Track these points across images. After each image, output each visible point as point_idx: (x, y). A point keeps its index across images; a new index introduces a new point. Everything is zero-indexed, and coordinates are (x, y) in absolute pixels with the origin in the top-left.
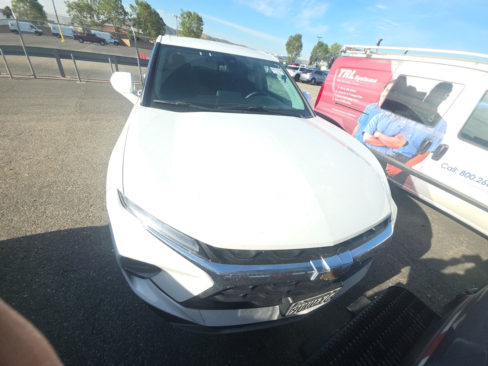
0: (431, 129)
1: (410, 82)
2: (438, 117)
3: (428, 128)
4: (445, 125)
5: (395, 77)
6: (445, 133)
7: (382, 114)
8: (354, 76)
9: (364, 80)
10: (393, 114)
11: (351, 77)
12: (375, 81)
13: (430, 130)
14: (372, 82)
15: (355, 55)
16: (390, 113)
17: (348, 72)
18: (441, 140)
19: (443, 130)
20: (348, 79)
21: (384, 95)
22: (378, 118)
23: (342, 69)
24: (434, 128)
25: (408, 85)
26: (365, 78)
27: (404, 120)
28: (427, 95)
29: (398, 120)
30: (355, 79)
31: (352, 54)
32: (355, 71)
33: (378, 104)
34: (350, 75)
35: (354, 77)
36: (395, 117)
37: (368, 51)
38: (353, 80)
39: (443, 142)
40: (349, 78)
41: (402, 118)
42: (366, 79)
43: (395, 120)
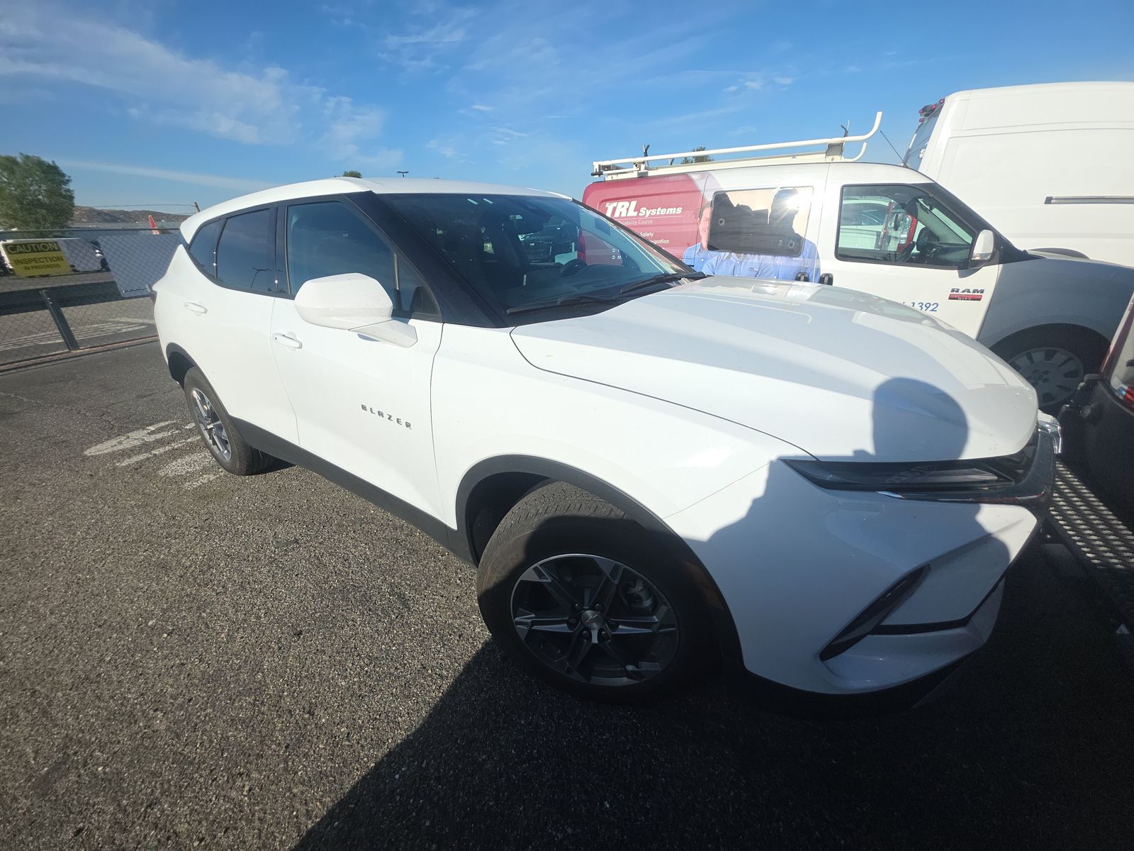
0: (797, 259)
1: (735, 200)
2: (799, 240)
3: (794, 259)
4: (813, 248)
5: (709, 198)
6: (818, 258)
7: (715, 258)
8: (637, 209)
9: (658, 213)
10: (733, 254)
11: (632, 213)
12: (679, 210)
13: (798, 261)
14: (674, 213)
15: (615, 177)
16: (728, 254)
17: (623, 206)
18: (818, 270)
19: (814, 255)
20: (626, 217)
21: (704, 227)
22: (713, 267)
23: (607, 204)
24: (801, 256)
25: (735, 206)
26: (659, 209)
27: (754, 258)
28: (770, 212)
29: (745, 260)
30: (640, 214)
31: (610, 176)
32: (634, 203)
33: (701, 245)
34: (628, 209)
35: (636, 212)
36: (739, 257)
37: (643, 167)
38: (638, 216)
39: (822, 272)
40: (628, 215)
41: (748, 255)
42: (661, 211)
43: (741, 262)
